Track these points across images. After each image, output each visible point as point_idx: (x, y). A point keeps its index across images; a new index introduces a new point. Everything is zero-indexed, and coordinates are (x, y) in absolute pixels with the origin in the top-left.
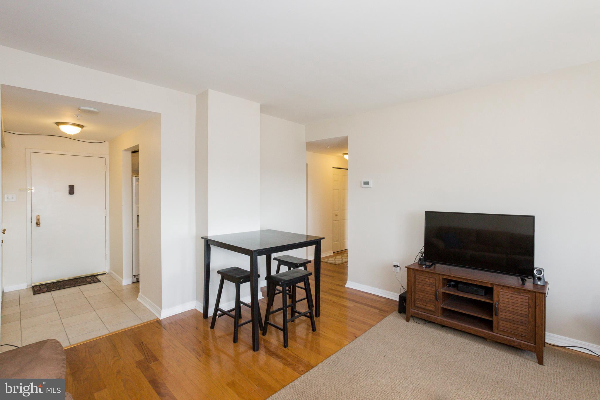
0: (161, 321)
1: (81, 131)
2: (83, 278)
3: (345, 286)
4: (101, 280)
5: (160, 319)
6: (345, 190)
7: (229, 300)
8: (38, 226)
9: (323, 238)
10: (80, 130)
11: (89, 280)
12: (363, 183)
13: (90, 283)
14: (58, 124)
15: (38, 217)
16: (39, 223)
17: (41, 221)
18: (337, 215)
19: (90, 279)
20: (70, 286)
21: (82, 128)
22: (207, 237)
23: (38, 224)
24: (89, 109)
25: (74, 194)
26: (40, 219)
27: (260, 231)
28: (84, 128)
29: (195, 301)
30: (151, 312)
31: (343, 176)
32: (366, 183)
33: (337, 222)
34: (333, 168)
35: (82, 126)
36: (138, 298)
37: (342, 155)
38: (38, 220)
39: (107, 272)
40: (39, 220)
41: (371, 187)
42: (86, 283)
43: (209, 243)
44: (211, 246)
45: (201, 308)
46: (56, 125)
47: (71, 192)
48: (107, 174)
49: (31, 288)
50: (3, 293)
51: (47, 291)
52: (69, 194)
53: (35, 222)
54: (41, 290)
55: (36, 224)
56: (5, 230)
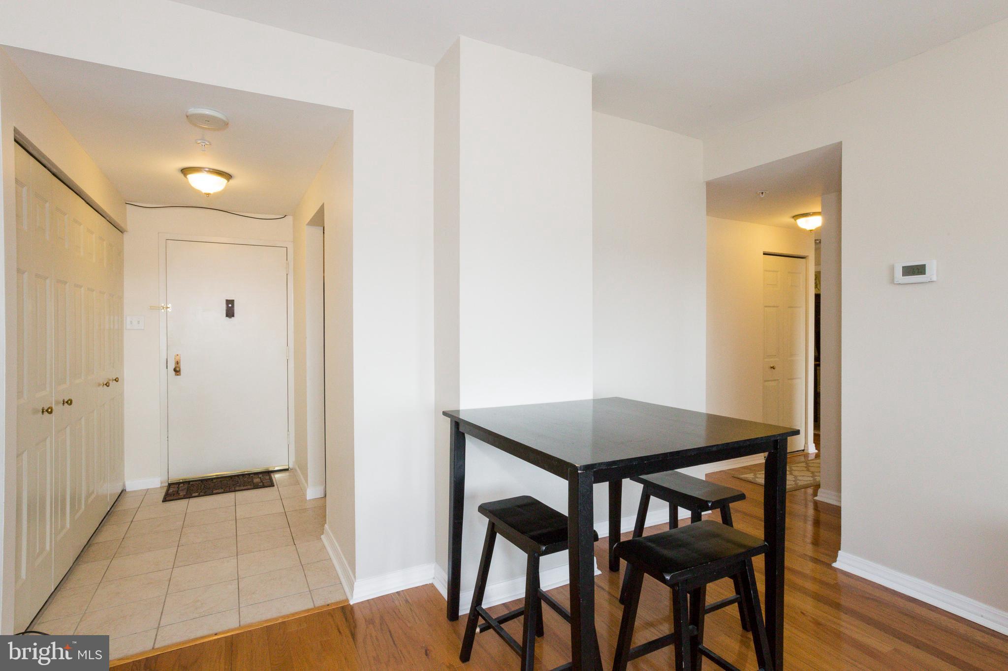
0: (351, 608)
1: (227, 186)
2: (249, 474)
3: (834, 565)
4: (275, 484)
5: (352, 603)
6: (795, 307)
7: (511, 576)
8: (178, 375)
10: (224, 184)
11: (256, 480)
12: (899, 271)
13: (256, 487)
14: (185, 171)
15: (178, 358)
16: (178, 369)
17: (183, 367)
18: (773, 368)
19: (260, 478)
21: (228, 181)
22: (458, 411)
23: (177, 371)
24: (207, 112)
25: (233, 316)
26: (180, 362)
27: (594, 400)
28: (231, 181)
29: (434, 564)
30: (339, 579)
31: (789, 273)
32: (915, 270)
33: (774, 383)
34: (764, 254)
35: (228, 176)
36: (323, 533)
37: (793, 220)
38: (177, 363)
39: (291, 466)
40: (179, 364)
41: (934, 278)
42: (249, 487)
43: (461, 429)
44: (466, 436)
45: (443, 584)
46: (182, 176)
47: (230, 313)
48: (291, 278)
49: (166, 488)
50: (124, 492)
51: (184, 498)
52: (227, 316)
53: (172, 366)
54: (177, 493)
55: (175, 370)
56: (116, 380)
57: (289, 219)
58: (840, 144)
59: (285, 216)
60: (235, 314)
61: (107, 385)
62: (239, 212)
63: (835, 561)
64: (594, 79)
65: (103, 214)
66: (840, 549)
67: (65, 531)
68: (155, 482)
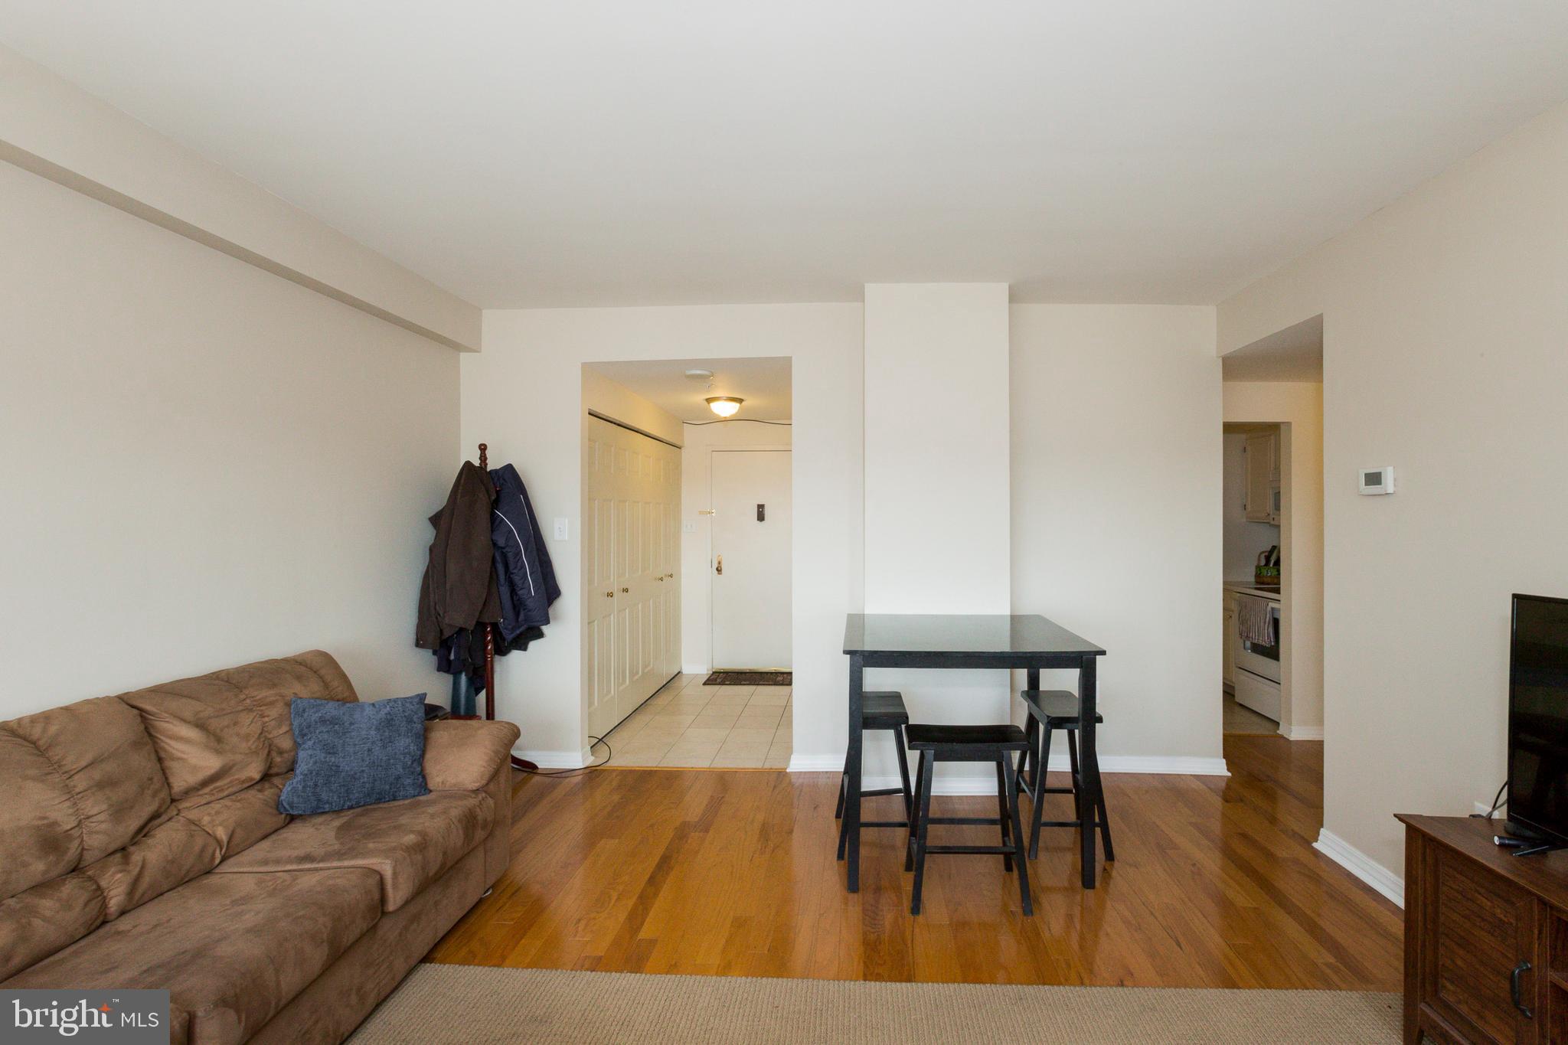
1: (741, 409)
2: (776, 673)
3: (1315, 845)
5: (787, 771)
9: (1103, 653)
10: (738, 408)
12: (1362, 480)
13: (776, 684)
14: (709, 400)
15: (719, 558)
17: (724, 567)
19: (784, 677)
20: (748, 683)
21: (740, 405)
23: (719, 570)
24: (699, 372)
25: (764, 520)
28: (743, 403)
32: (1374, 479)
35: (740, 401)
38: (719, 563)
40: (721, 563)
41: (1390, 490)
42: (771, 683)
46: (706, 403)
47: (761, 517)
49: (709, 674)
50: (681, 674)
51: (719, 684)
52: (759, 519)
53: (715, 565)
54: (716, 680)
55: (717, 569)
56: (671, 576)
58: (1321, 316)
60: (765, 518)
61: (661, 579)
62: (769, 420)
63: (1316, 841)
64: (1010, 288)
66: (1322, 826)
67: (624, 686)
68: (703, 670)
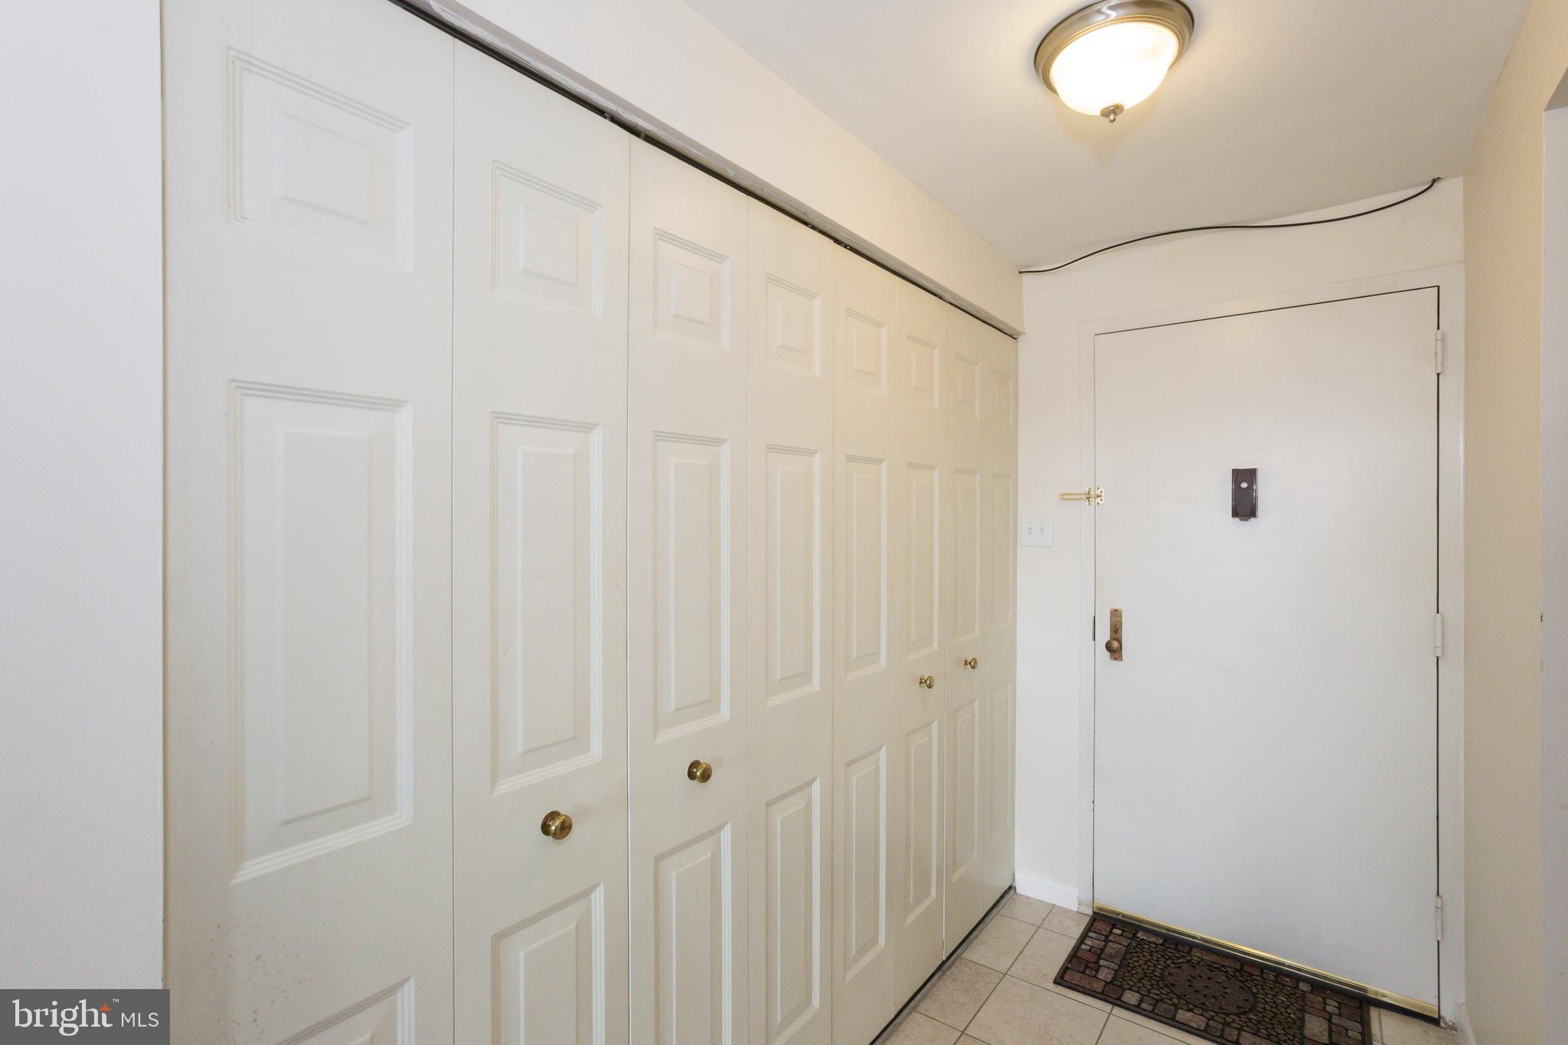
8: (1116, 659)
16: (1116, 645)
19: (1330, 1018)
23: (1113, 648)
25: (1253, 514)
26: (1122, 627)
38: (1115, 629)
39: (1446, 1014)
40: (1120, 631)
47: (1244, 506)
48: (1453, 387)
49: (1088, 919)
50: (1012, 892)
52: (1235, 514)
55: (1110, 647)
57: (1452, 190)
59: (1434, 181)
60: (1260, 511)
62: (1281, 216)
65: (939, 292)
